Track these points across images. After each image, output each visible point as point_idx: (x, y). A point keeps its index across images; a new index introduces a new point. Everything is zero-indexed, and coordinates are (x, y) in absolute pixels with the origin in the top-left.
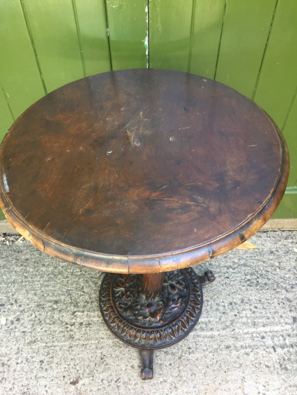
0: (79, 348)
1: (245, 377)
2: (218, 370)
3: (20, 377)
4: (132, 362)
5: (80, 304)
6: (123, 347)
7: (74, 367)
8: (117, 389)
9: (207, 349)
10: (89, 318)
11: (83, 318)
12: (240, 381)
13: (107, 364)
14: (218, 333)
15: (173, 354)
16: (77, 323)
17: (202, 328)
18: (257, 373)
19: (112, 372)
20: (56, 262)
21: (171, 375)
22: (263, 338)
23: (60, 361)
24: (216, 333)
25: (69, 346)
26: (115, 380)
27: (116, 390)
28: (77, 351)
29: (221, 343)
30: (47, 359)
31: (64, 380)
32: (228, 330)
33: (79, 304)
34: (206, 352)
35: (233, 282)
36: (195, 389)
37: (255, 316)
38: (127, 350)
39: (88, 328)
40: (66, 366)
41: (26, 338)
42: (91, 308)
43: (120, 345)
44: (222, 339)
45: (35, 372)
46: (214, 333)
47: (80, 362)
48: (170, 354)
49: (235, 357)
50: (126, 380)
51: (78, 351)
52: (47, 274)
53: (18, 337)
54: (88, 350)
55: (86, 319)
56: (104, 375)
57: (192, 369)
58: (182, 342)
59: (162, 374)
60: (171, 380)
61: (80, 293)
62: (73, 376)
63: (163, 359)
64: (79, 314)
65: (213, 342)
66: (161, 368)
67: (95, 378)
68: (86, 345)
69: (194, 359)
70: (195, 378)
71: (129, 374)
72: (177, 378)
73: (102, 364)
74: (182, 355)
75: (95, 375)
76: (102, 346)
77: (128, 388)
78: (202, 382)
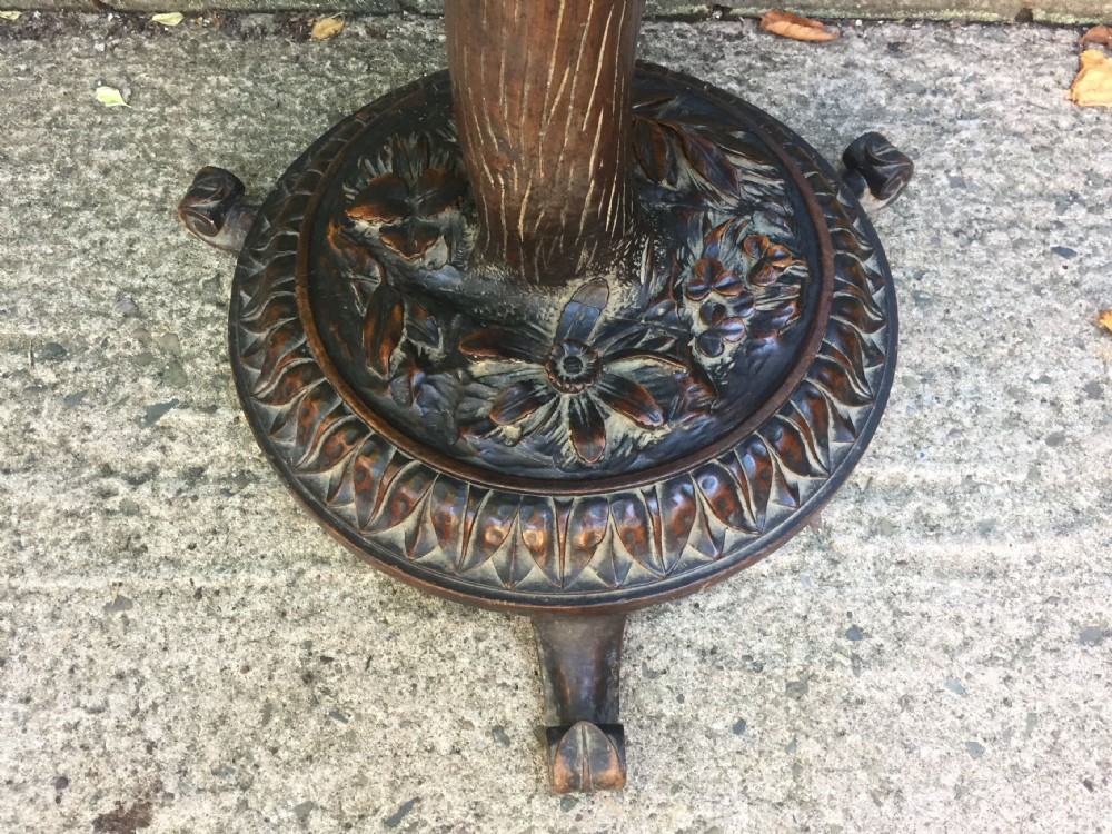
0: (169, 609)
2: (1044, 771)
4: (497, 704)
5: (196, 367)
6: (443, 613)
7: (134, 724)
9: (966, 644)
11: (206, 446)
13: (337, 714)
14: (1030, 549)
15: (754, 665)
16: (170, 468)
17: (926, 518)
19: (370, 760)
20: (71, 147)
21: (745, 791)
23: (47, 683)
24: (1014, 552)
25: (110, 599)
26: (385, 812)
28: (156, 630)
29: (1050, 606)
31: (58, 800)
32: (1087, 535)
33: (188, 368)
34: (963, 658)
35: (1100, 277)
38: (469, 635)
39: (236, 500)
43: (424, 601)
44: (1057, 584)
46: (1000, 550)
47: (171, 694)
48: (733, 661)
50: (457, 813)
51: (164, 630)
52: (16, 201)
54: (225, 624)
55: (225, 448)
57: (878, 757)
58: (807, 596)
59: (686, 782)
60: (745, 826)
61: (201, 310)
62: (120, 780)
63: (693, 692)
64: (188, 418)
65: (1003, 605)
66: (680, 749)
67: (259, 795)
68: (217, 593)
69: (885, 698)
70: (898, 816)
71: (474, 781)
72: (785, 811)
73: (309, 711)
74: (813, 675)
75: (262, 778)
76: (316, 603)
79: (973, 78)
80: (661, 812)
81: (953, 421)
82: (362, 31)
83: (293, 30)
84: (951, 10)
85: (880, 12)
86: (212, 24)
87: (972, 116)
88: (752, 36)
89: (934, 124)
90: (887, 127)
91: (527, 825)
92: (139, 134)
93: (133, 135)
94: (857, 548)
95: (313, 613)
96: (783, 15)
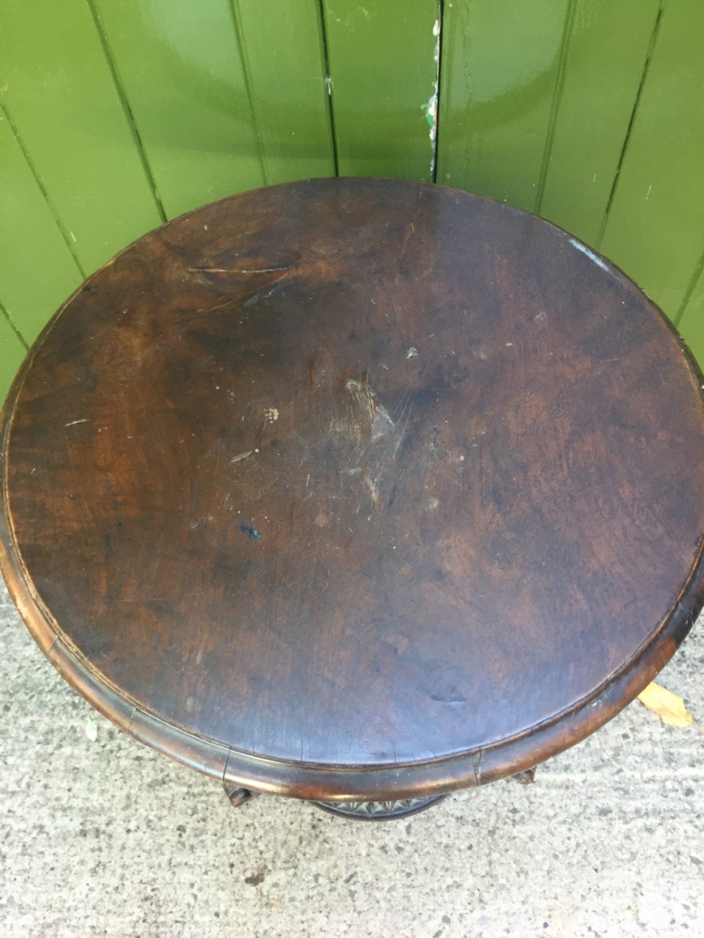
0: (261, 799)
1: (642, 883)
2: (580, 865)
3: (135, 863)
4: (382, 838)
7: (254, 844)
8: (349, 898)
9: (556, 815)
12: (630, 893)
13: (325, 841)
15: (476, 823)
18: (671, 877)
19: (338, 858)
21: (471, 872)
22: (689, 792)
23: (222, 828)
24: (577, 777)
26: (344, 878)
27: (347, 901)
28: (258, 808)
29: (589, 800)
30: (191, 823)
31: (231, 872)
32: (606, 771)
34: (554, 821)
36: (526, 906)
37: (673, 739)
40: (235, 840)
41: (144, 772)
44: (592, 791)
45: (167, 852)
46: (571, 777)
47: (266, 832)
48: (468, 822)
49: (621, 837)
50: (370, 878)
51: (261, 807)
53: (125, 769)
54: (282, 806)
56: (320, 866)
57: (520, 859)
58: (497, 796)
59: (451, 868)
60: (471, 884)
62: (252, 865)
63: (454, 833)
65: (571, 800)
66: (449, 855)
67: (301, 871)
69: (524, 836)
70: (526, 881)
71: (375, 866)
72: (485, 879)
73: (315, 839)
74: (498, 827)
75: (301, 864)
77: (375, 896)
78: (542, 890)
80: (441, 879)
91: (394, 883)
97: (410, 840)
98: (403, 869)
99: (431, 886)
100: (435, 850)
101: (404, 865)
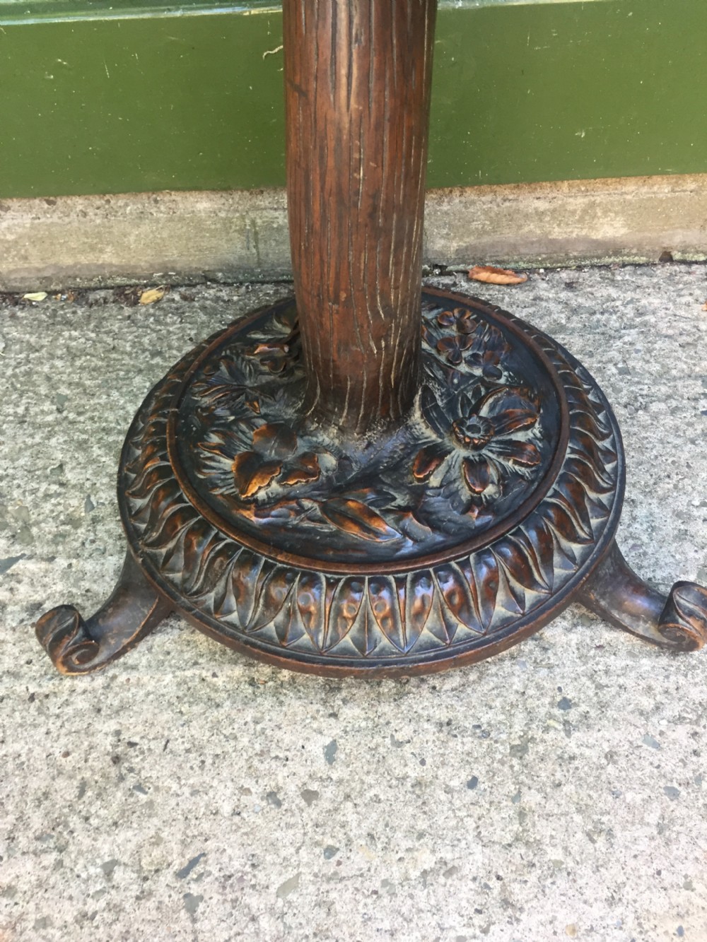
0: (8, 710)
4: (271, 774)
5: (40, 529)
6: (228, 703)
8: (183, 914)
9: (657, 708)
10: (75, 585)
11: (44, 586)
13: (139, 788)
15: (482, 732)
16: (16, 604)
19: (165, 823)
21: (479, 835)
26: (176, 867)
27: (177, 921)
33: (34, 530)
34: (654, 719)
36: (619, 910)
38: (249, 719)
42: (87, 546)
43: (213, 695)
48: (465, 730)
50: (236, 864)
54: (52, 720)
55: (60, 587)
56: (127, 838)
57: (591, 803)
58: (524, 677)
59: (429, 830)
60: (480, 865)
61: (47, 489)
63: (433, 757)
64: (32, 566)
65: (686, 676)
66: (424, 803)
67: (73, 856)
68: (47, 696)
69: (593, 754)
70: (611, 850)
71: (251, 837)
72: (514, 850)
73: (117, 785)
74: (532, 738)
75: (76, 841)
76: (125, 700)
77: (248, 906)
78: (651, 871)
79: (631, 301)
80: (408, 856)
81: (633, 538)
82: (177, 297)
83: (127, 297)
84: (610, 257)
85: (558, 262)
86: (67, 299)
87: (632, 327)
88: (463, 283)
89: (603, 334)
90: (567, 337)
91: (295, 872)
92: (9, 372)
93: (4, 373)
94: (563, 637)
95: (122, 708)
96: (485, 268)
97: (335, 776)
98: (318, 838)
99: (384, 875)
100: (391, 793)
101: (320, 830)
